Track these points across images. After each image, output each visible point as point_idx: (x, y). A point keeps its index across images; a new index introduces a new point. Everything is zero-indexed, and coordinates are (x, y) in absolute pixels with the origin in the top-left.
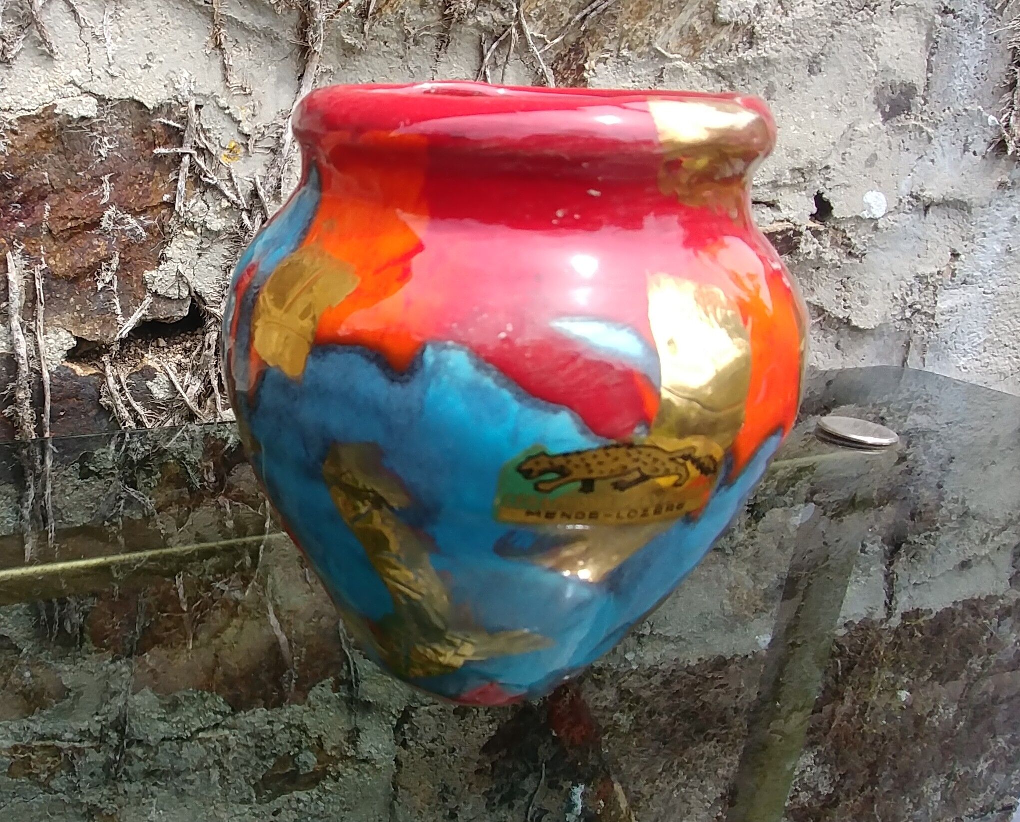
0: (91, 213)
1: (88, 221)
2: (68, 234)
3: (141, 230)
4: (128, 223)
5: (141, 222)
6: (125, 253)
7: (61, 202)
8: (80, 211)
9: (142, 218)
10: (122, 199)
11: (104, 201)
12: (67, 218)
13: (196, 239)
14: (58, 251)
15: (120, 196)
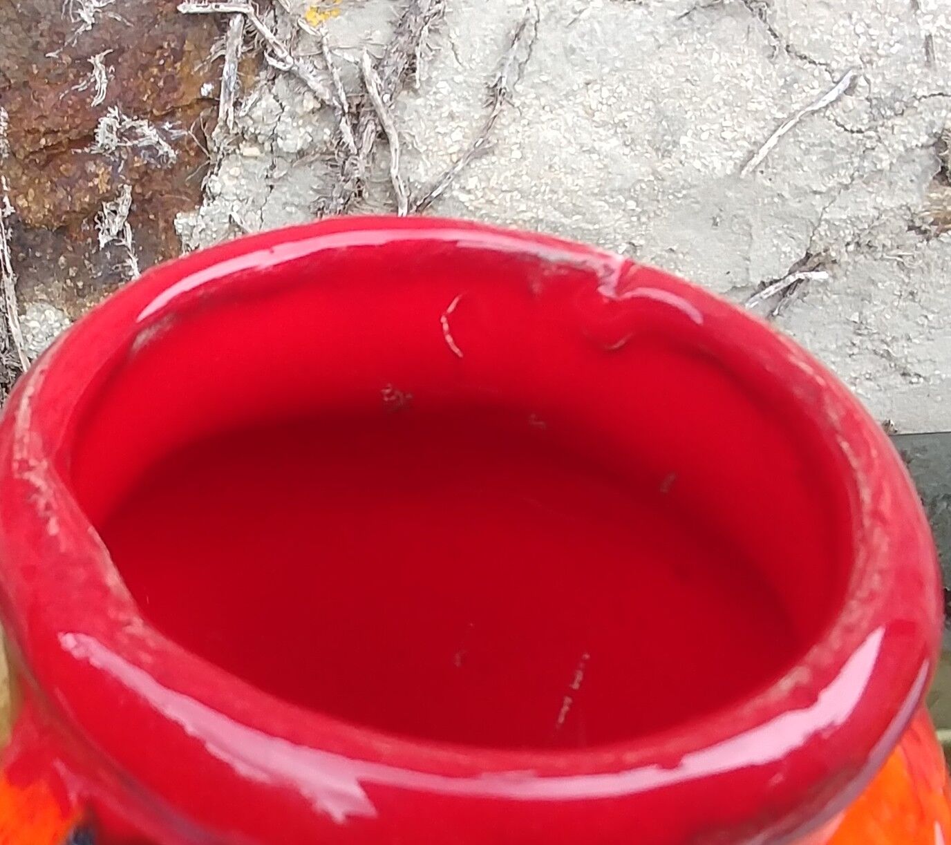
0: (78, 121)
1: (73, 135)
2: (44, 157)
3: (165, 148)
4: (144, 136)
5: (164, 134)
6: (143, 185)
7: (26, 103)
8: (58, 119)
9: (167, 126)
10: (130, 96)
11: (98, 100)
12: (38, 131)
13: (262, 160)
14: (31, 183)
15: (125, 90)
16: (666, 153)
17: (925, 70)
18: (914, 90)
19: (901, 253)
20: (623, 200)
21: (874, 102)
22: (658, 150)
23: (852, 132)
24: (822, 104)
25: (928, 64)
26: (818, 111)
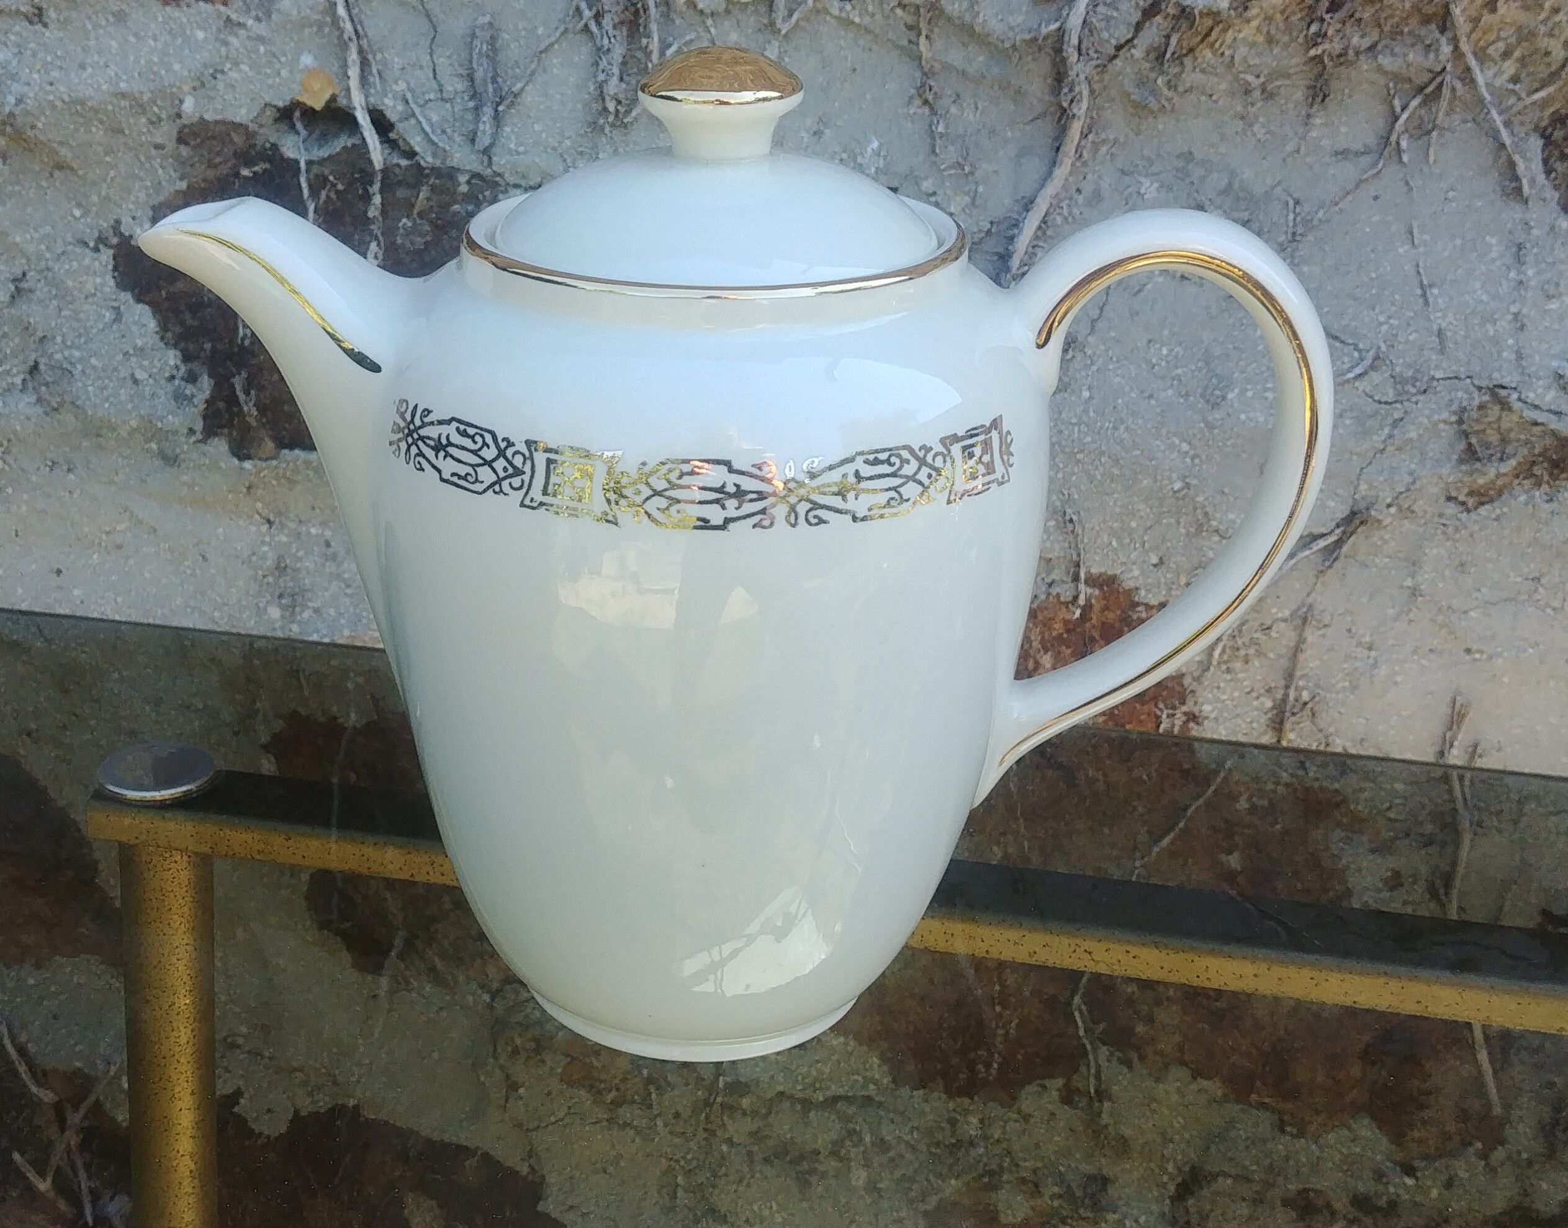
16: (1215, 406)
17: (1440, 357)
18: (1432, 373)
19: (1444, 521)
20: (1177, 442)
21: (1398, 380)
22: (1208, 401)
23: (1380, 402)
24: (1350, 375)
25: (1442, 351)
26: (1348, 381)
